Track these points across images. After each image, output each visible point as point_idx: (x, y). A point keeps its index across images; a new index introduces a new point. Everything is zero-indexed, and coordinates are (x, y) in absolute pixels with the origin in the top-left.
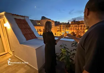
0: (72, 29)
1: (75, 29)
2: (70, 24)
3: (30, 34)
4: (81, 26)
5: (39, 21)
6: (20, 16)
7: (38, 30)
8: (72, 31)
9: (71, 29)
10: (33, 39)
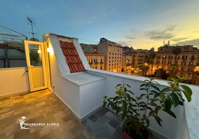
0: (161, 62)
1: (167, 63)
2: (157, 52)
3: (77, 63)
4: (183, 57)
5: (96, 45)
6: (67, 37)
7: (93, 61)
8: (160, 67)
9: (158, 63)
10: (80, 71)
